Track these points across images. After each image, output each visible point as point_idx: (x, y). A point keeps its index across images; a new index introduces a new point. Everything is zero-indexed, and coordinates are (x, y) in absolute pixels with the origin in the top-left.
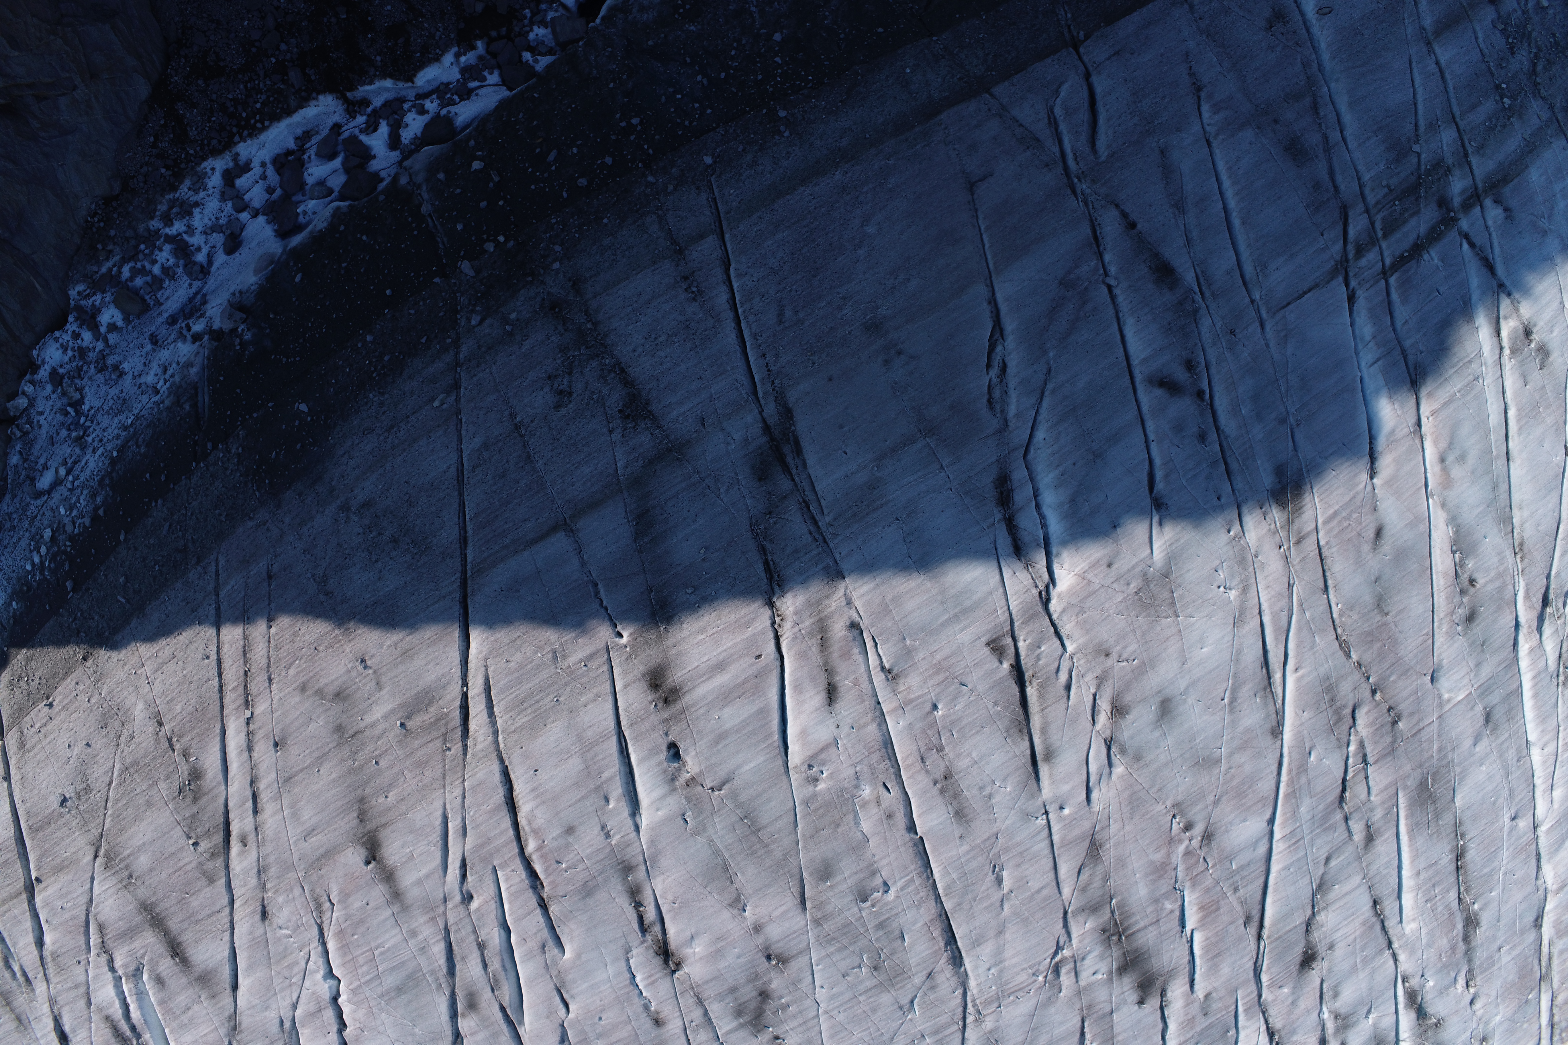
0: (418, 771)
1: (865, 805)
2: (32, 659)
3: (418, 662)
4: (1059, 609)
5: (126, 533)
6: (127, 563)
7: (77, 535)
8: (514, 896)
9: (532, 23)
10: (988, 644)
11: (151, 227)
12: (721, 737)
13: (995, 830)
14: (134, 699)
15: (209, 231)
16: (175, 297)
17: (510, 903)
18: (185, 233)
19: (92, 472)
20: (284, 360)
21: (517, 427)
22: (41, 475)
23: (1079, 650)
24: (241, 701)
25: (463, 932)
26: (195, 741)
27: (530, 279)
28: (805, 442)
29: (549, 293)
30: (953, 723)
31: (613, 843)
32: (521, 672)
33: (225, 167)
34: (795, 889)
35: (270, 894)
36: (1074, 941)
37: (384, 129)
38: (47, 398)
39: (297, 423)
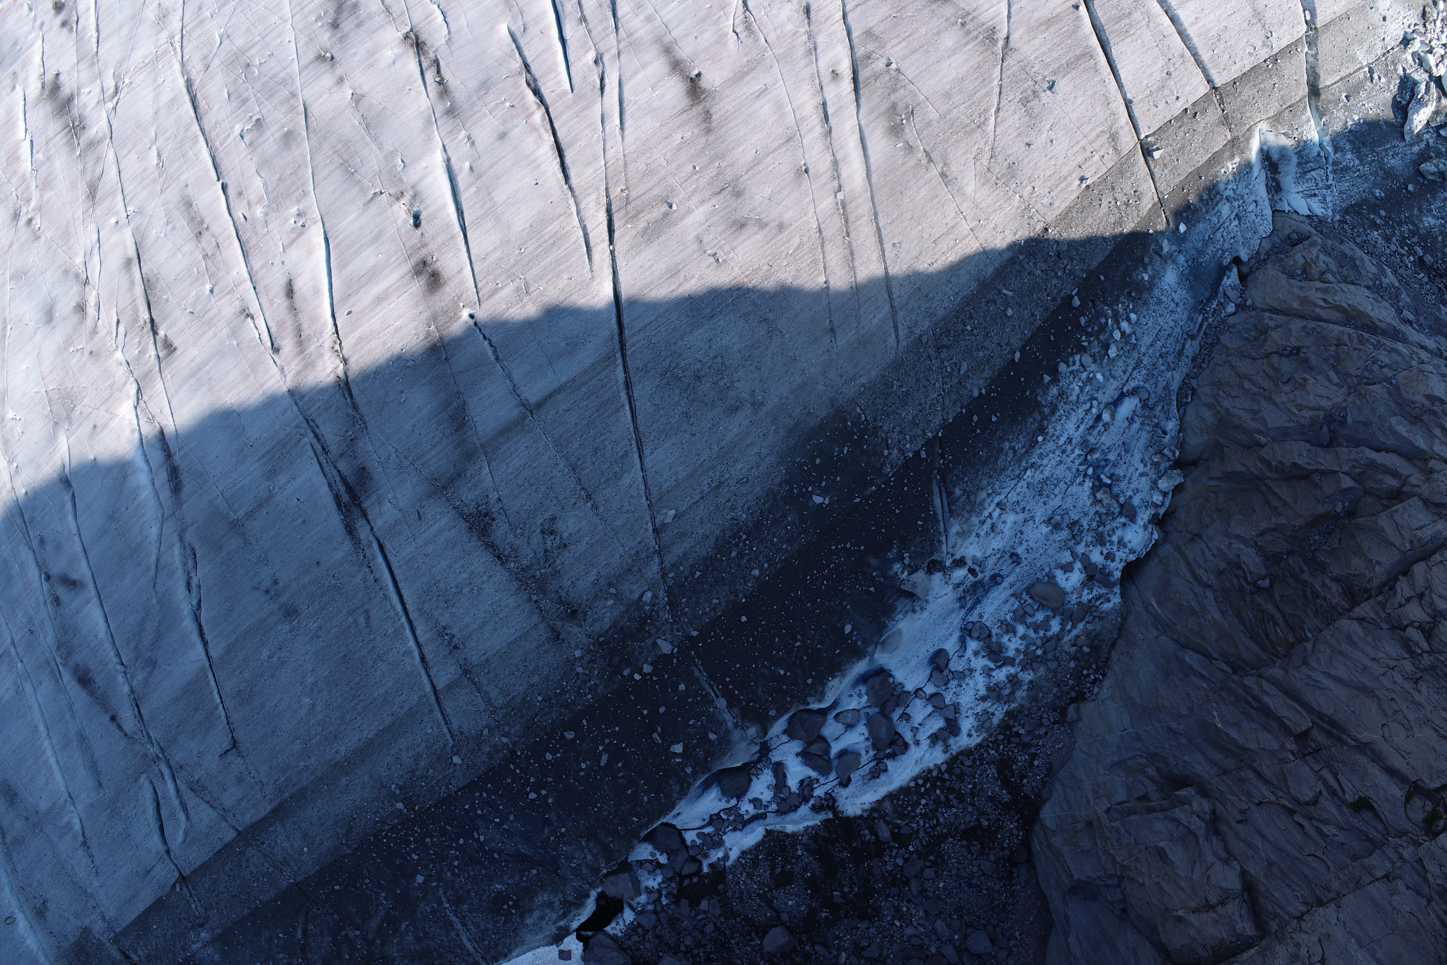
0: (652, 166)
1: (260, 200)
2: (1114, 224)
3: (661, 267)
4: (128, 385)
5: (1013, 360)
6: (1008, 330)
7: (1076, 353)
8: (553, 68)
9: (659, 891)
10: (175, 349)
11: (1031, 672)
12: (376, 238)
13: (163, 196)
14: (978, 195)
15: (967, 672)
16: (997, 603)
17: (556, 63)
18: (992, 669)
19: (1067, 418)
20: (848, 546)
21: (589, 497)
22: (1134, 412)
23: (112, 354)
24: (850, 208)
25: (600, 28)
26: (900, 162)
27: (601, 639)
28: (332, 505)
29: (581, 626)
30: (197, 280)
31: (464, 132)
32: (557, 270)
33: (958, 738)
34: (311, 119)
35: (802, 30)
36: (104, 115)
37: (793, 783)
38: (1137, 491)
39: (823, 484)
